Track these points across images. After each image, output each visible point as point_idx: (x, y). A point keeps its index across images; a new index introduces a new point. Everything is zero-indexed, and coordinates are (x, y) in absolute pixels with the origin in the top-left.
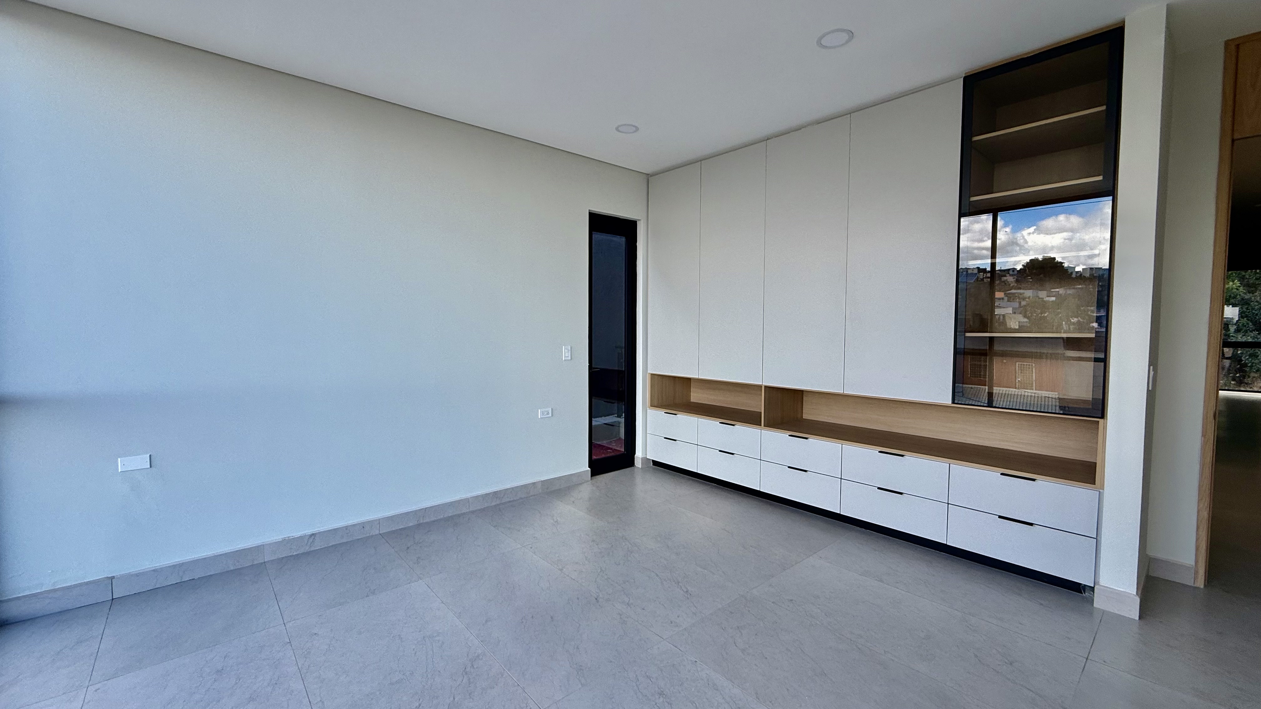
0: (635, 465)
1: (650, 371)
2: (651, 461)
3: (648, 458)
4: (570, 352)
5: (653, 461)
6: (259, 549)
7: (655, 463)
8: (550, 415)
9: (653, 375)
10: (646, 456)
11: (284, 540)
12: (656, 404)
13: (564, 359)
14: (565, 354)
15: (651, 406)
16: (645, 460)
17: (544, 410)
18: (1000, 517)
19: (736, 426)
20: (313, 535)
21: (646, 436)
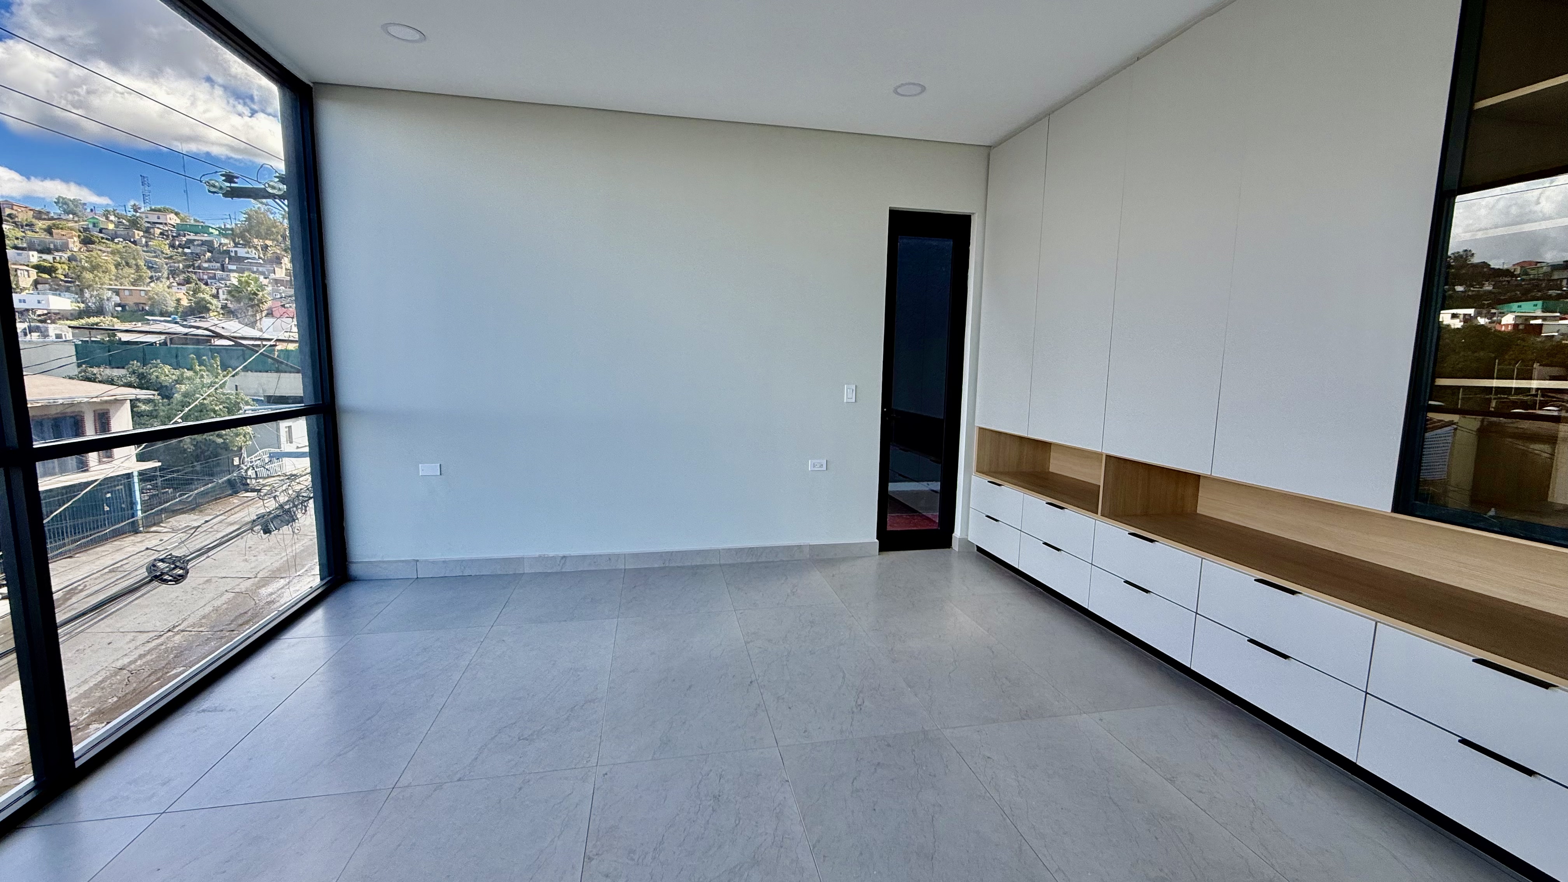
0: (951, 546)
1: (979, 423)
2: (974, 546)
3: (969, 539)
4: (855, 392)
5: (977, 547)
6: (520, 560)
7: (979, 549)
8: (824, 468)
9: (981, 429)
10: (966, 537)
11: (540, 556)
12: (980, 469)
13: (845, 402)
14: (848, 395)
15: (977, 471)
16: (966, 543)
17: (815, 461)
18: (1464, 741)
19: (1068, 510)
20: (564, 557)
21: (965, 510)
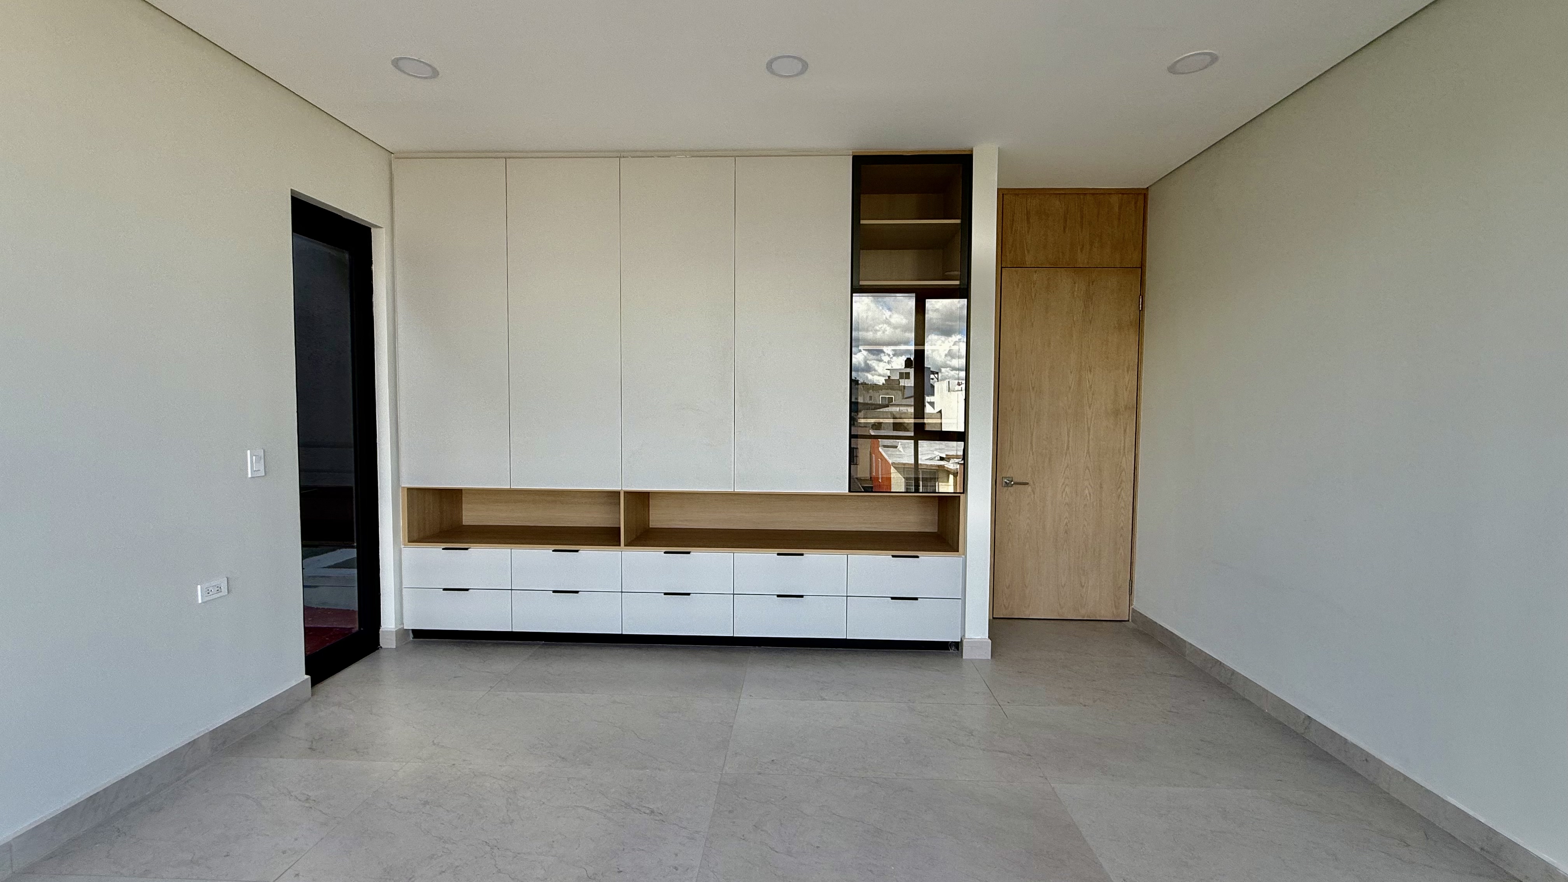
0: (381, 645)
1: (407, 482)
2: (411, 632)
3: (405, 628)
4: (263, 460)
5: (414, 631)
7: (419, 634)
8: (224, 591)
9: (410, 490)
10: (402, 626)
12: (415, 539)
13: (250, 476)
14: (252, 465)
15: (409, 542)
16: (402, 634)
17: (207, 585)
18: (893, 598)
19: (580, 551)
21: (401, 591)
